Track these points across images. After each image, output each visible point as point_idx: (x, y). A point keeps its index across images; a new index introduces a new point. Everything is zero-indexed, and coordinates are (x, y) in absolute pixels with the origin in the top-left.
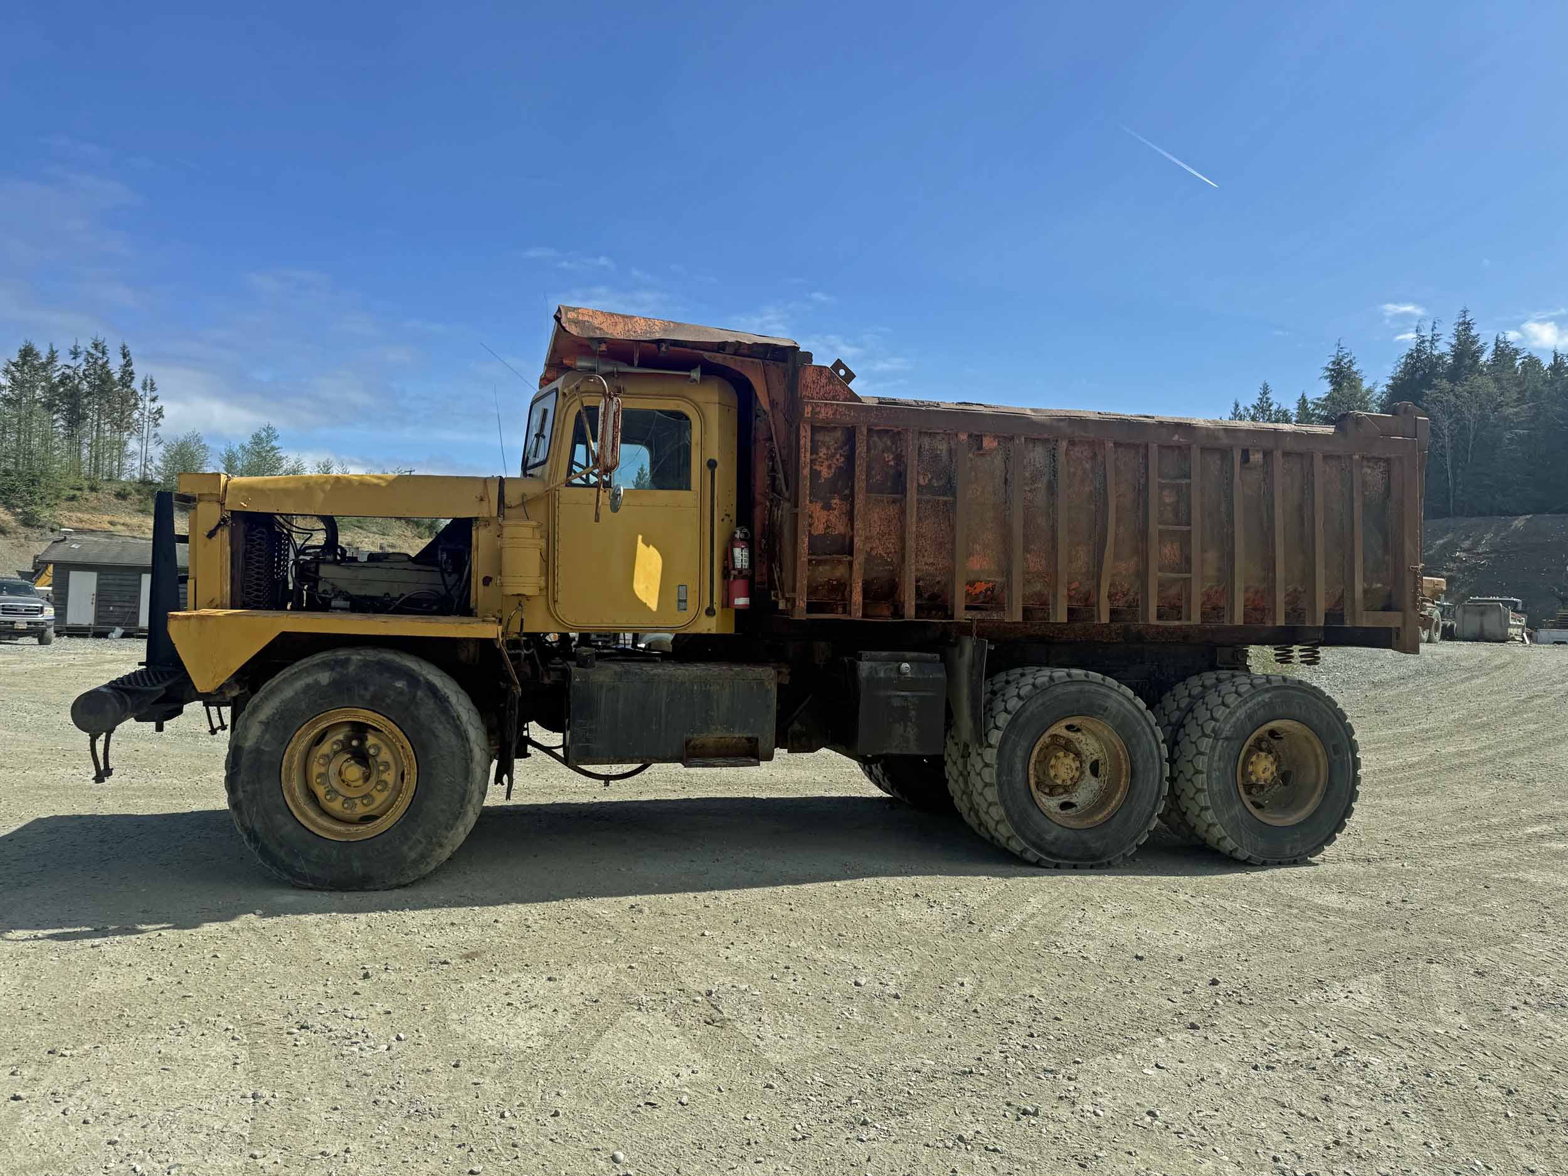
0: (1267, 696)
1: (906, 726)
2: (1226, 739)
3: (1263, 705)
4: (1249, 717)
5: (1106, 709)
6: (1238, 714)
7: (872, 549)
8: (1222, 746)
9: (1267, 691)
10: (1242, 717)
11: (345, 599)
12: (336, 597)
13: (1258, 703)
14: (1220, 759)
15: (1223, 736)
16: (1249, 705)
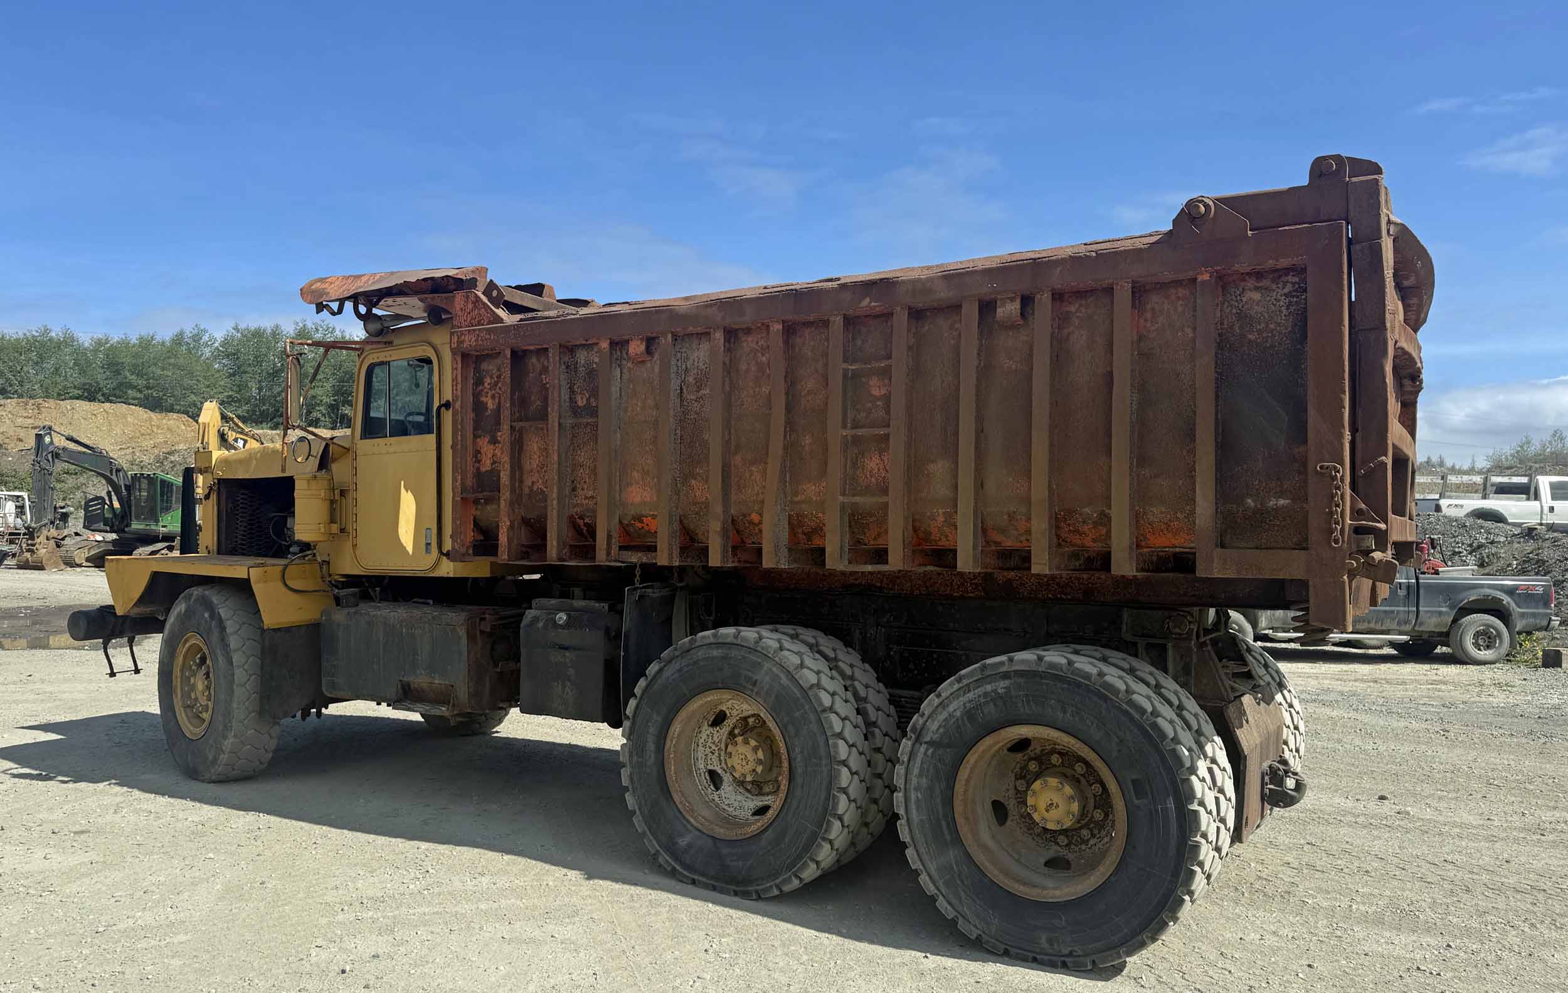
0: (1001, 686)
1: (564, 686)
2: (931, 743)
3: (995, 698)
4: (970, 714)
5: (755, 684)
6: (951, 708)
7: (533, 483)
8: (925, 754)
9: (1006, 676)
10: (958, 714)
13: (986, 694)
14: (920, 775)
15: (927, 739)
16: (970, 695)
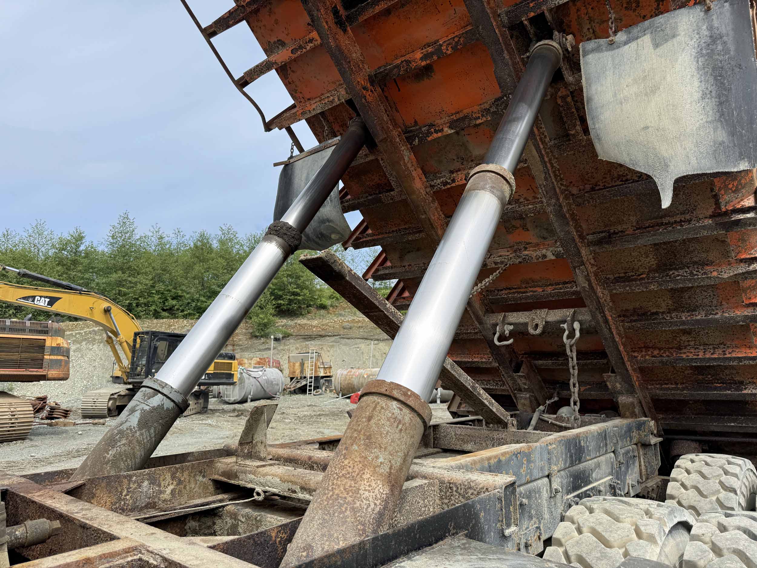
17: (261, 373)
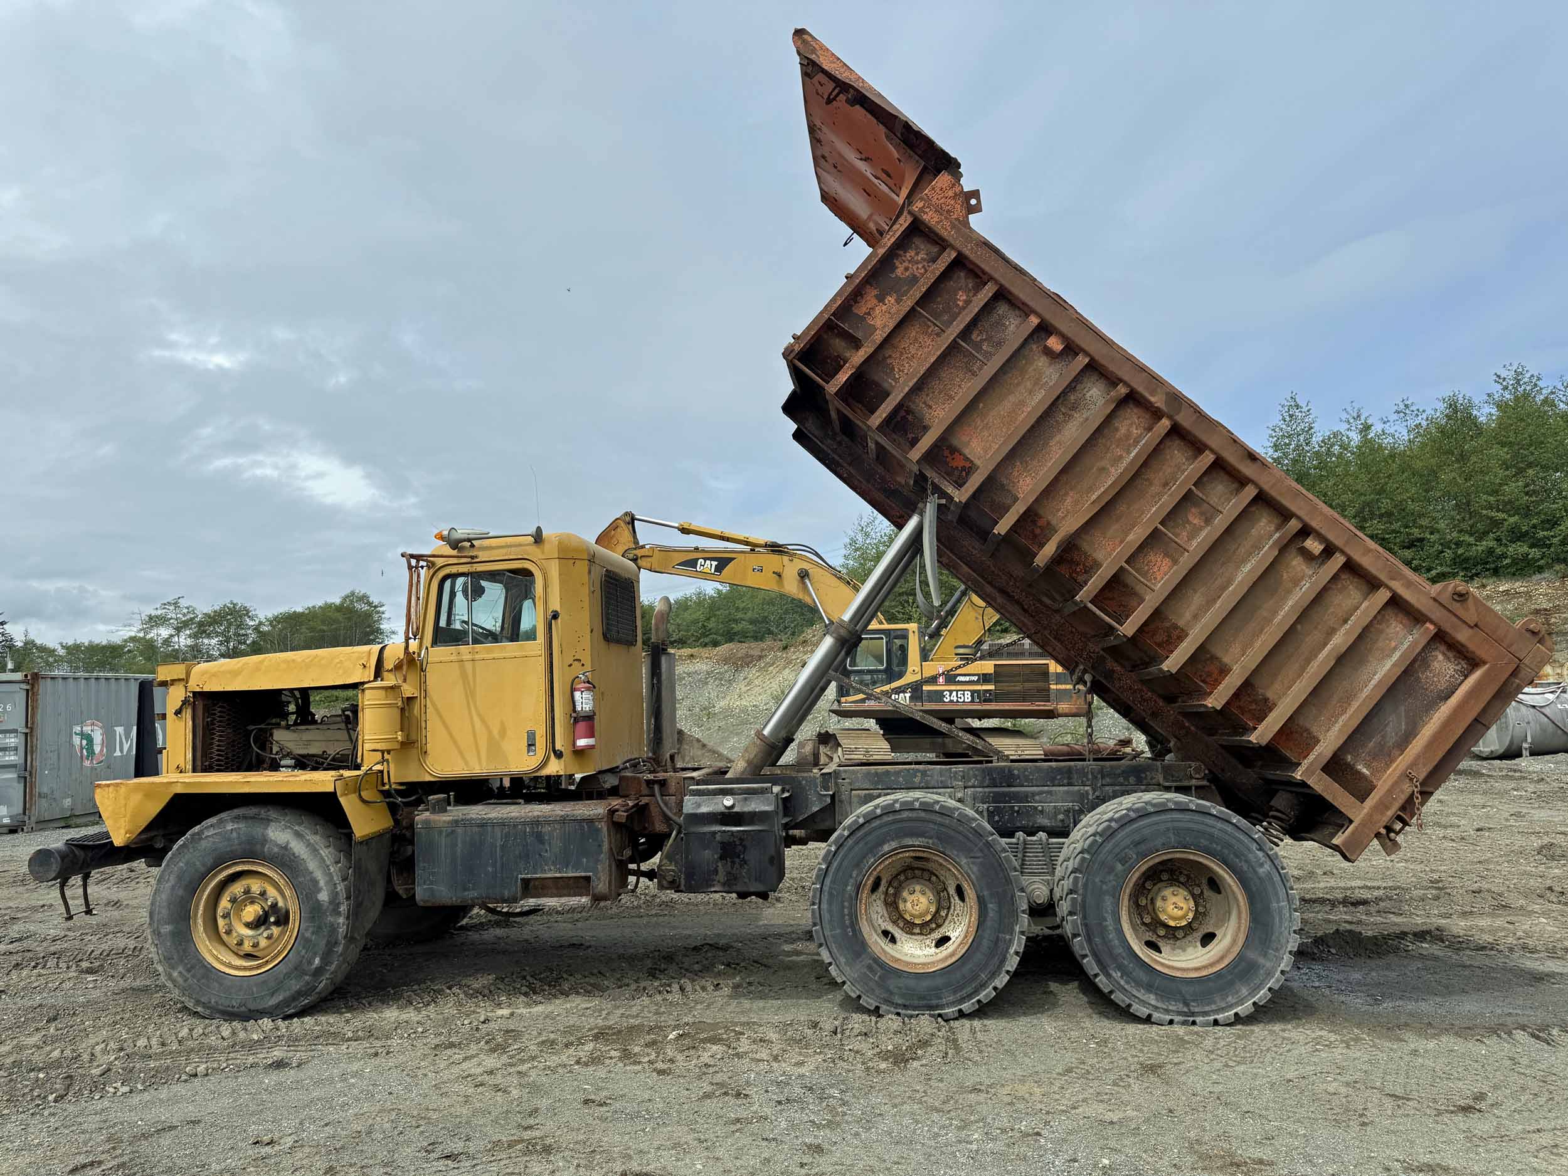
1: (733, 863)
11: (292, 759)
12: (284, 757)
17: (1551, 697)
